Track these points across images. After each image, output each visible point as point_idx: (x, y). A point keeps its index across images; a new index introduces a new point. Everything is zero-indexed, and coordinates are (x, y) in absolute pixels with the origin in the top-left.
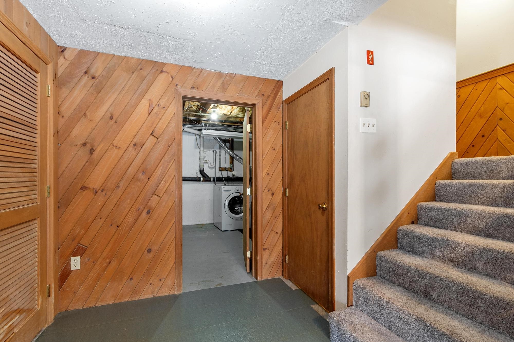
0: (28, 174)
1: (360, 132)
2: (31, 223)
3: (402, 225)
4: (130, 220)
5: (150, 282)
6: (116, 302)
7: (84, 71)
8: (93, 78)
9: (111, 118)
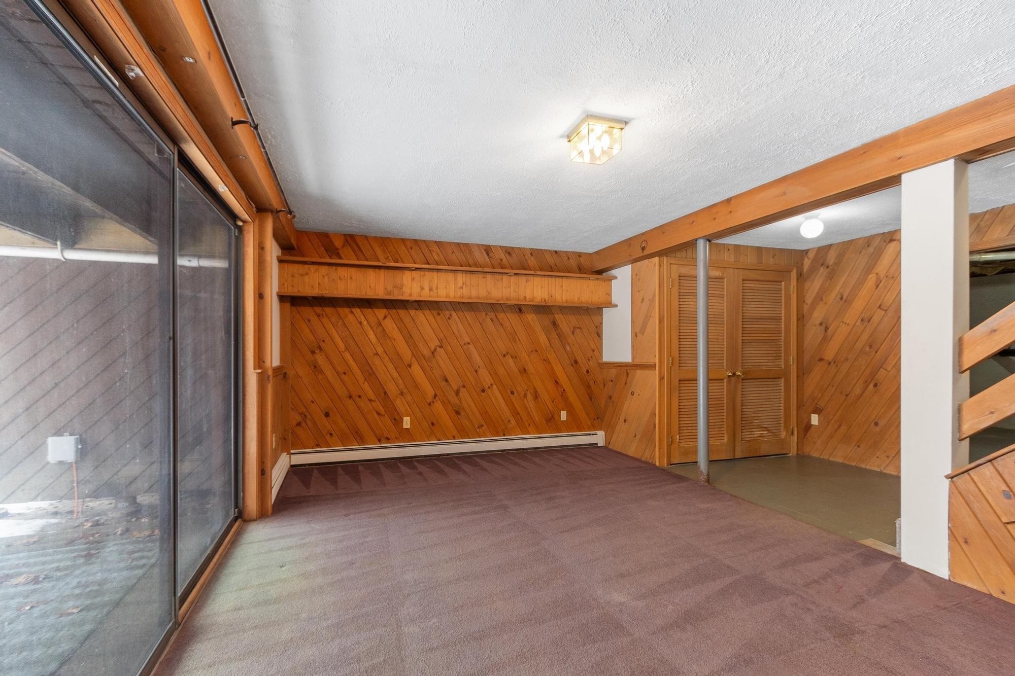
0: (774, 349)
2: (777, 380)
4: (858, 391)
5: (878, 454)
6: (845, 462)
7: (821, 264)
8: (828, 267)
9: (842, 298)
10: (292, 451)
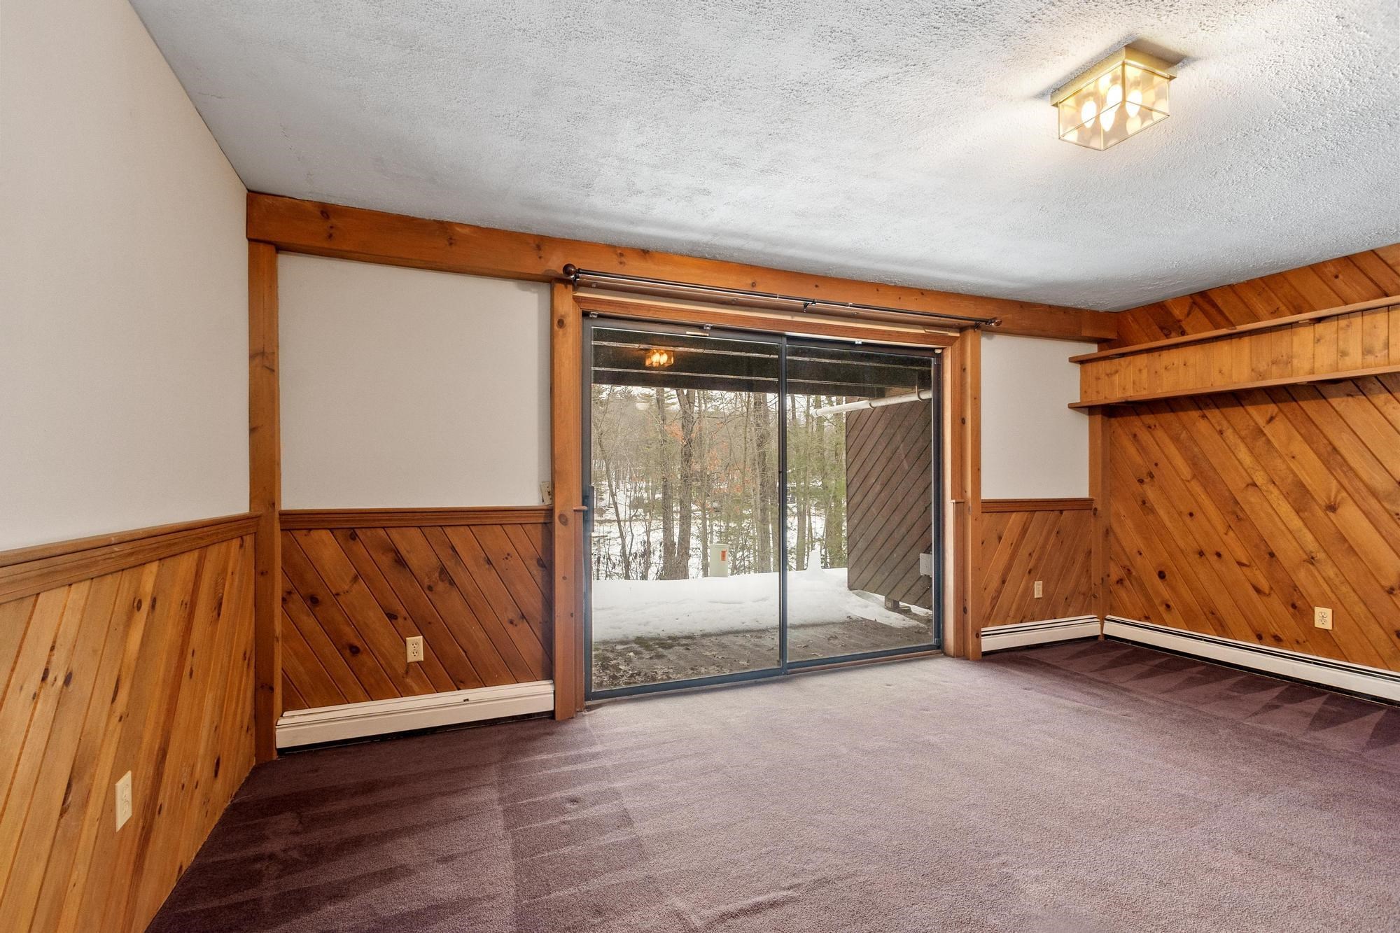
10: (1108, 617)
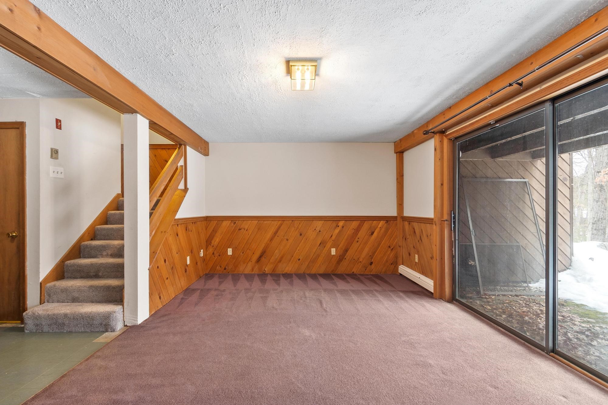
1: (51, 176)
3: (84, 242)
